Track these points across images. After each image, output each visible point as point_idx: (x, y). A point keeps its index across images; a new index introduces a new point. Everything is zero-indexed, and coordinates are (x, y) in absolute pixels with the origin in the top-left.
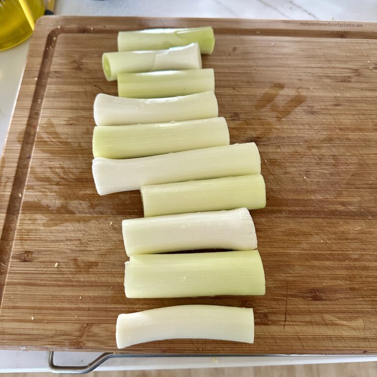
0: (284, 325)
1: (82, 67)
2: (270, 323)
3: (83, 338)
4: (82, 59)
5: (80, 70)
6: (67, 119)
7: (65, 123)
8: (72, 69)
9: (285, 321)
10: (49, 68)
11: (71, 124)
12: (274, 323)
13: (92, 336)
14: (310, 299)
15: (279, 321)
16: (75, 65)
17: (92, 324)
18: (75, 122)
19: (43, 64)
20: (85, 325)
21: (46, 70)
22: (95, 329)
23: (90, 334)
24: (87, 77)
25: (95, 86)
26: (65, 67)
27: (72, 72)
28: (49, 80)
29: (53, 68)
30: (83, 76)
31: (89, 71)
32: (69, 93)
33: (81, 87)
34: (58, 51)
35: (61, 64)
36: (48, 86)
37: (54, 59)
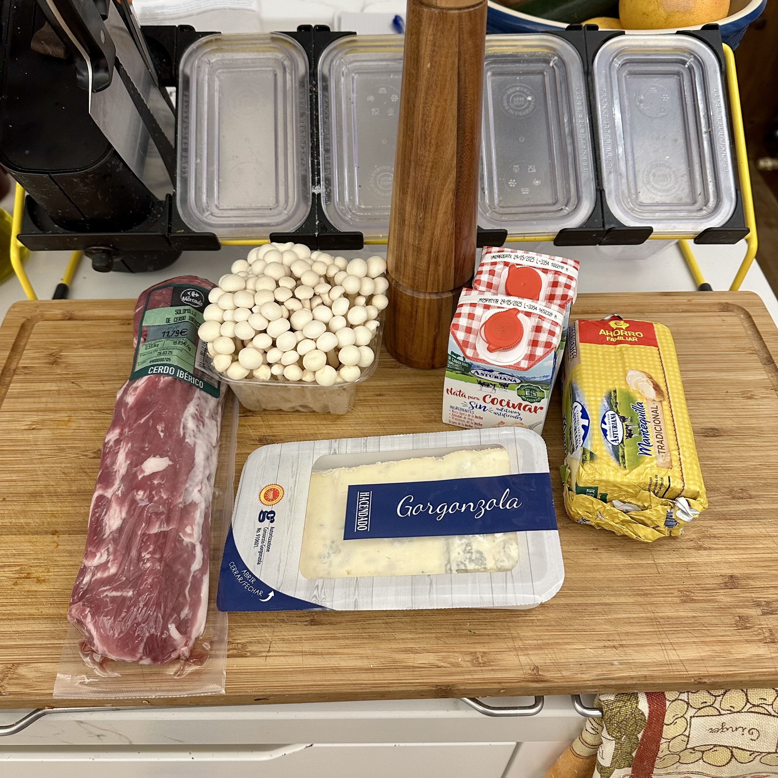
0: (266, 656)
1: (59, 361)
2: (249, 654)
3: (5, 681)
4: (61, 351)
5: (57, 365)
6: (30, 423)
7: (26, 427)
8: (47, 363)
9: (269, 651)
10: (18, 363)
11: (33, 429)
12: (254, 654)
13: (16, 678)
14: (306, 623)
15: (261, 652)
16: (52, 359)
17: (19, 664)
18: (39, 427)
19: (10, 358)
20: (9, 666)
21: (13, 366)
22: (22, 670)
23: (15, 676)
24: (64, 373)
25: (73, 383)
26: (38, 361)
27: (46, 367)
28: (15, 377)
29: (23, 363)
30: (59, 371)
31: (68, 365)
32: (37, 393)
33: (54, 384)
34: (31, 342)
35: (33, 358)
36: (11, 385)
37: (25, 352)
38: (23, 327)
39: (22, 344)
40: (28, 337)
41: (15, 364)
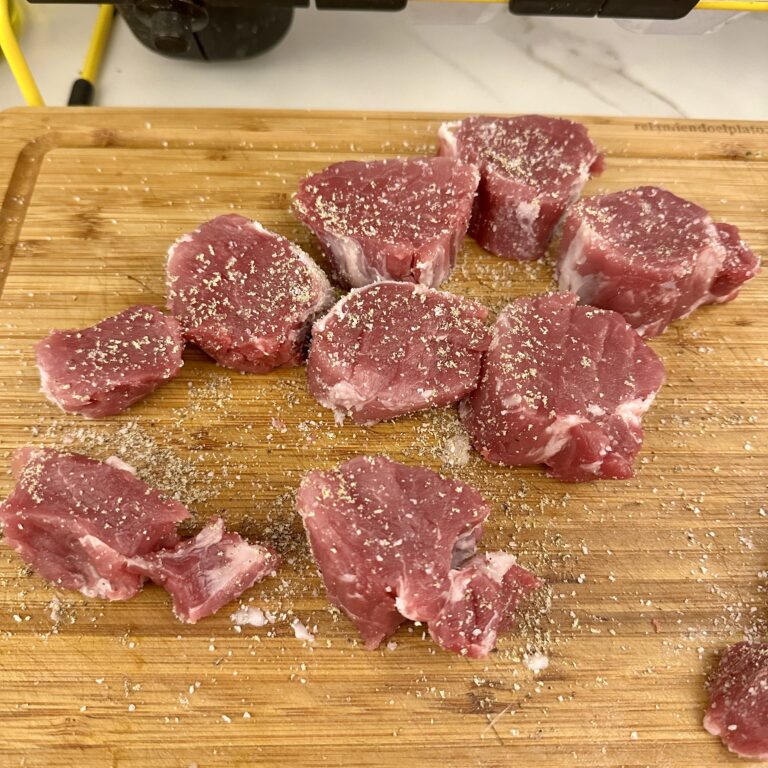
1: (99, 230)
4: (99, 209)
5: (94, 238)
8: (74, 234)
10: (18, 232)
16: (83, 226)
21: (9, 238)
24: (109, 255)
25: (130, 277)
26: (57, 230)
27: (73, 243)
28: (15, 263)
29: (27, 232)
30: (100, 252)
31: (116, 241)
32: (61, 297)
33: (93, 280)
34: (40, 191)
35: (48, 224)
36: (9, 279)
37: (30, 210)
38: (22, 159)
39: (24, 192)
40: (34, 180)
41: (12, 233)
